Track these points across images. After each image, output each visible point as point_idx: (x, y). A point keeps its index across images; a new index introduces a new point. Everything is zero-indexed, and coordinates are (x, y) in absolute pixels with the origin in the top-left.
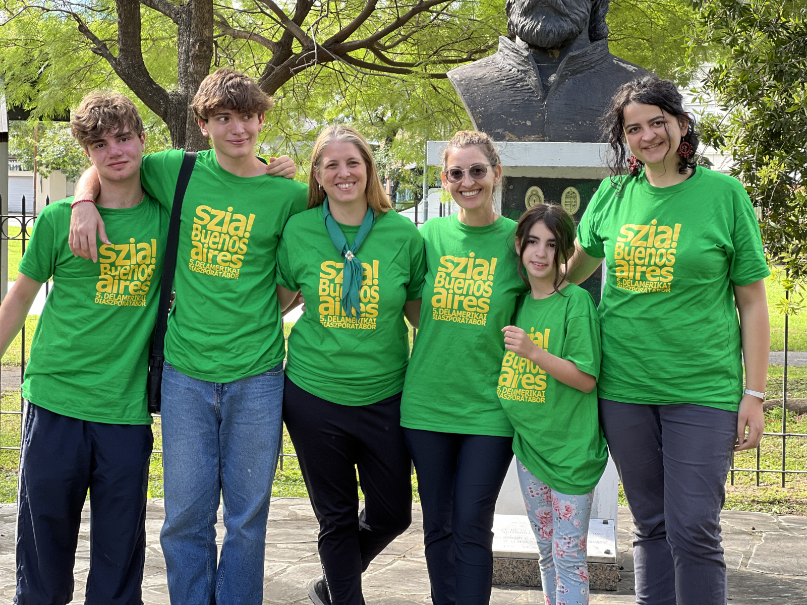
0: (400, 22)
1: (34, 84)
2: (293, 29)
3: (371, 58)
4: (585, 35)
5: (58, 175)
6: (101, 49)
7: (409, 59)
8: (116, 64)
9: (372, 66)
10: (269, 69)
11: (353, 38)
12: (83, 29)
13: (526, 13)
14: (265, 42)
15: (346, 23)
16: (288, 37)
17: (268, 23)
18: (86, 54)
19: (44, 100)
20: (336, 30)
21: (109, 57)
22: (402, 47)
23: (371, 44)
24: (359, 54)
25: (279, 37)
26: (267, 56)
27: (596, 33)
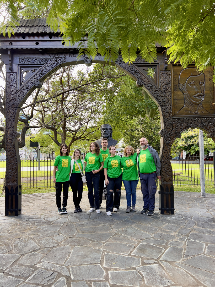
0: (87, 135)
1: (43, 143)
2: (75, 135)
3: (84, 139)
4: (110, 137)
5: (45, 153)
6: (52, 139)
7: (88, 139)
8: (54, 140)
9: (84, 140)
10: (72, 140)
11: (82, 136)
12: (50, 136)
13: (103, 134)
14: (71, 137)
15: (81, 135)
16: (74, 137)
17: (72, 135)
18: (50, 139)
19: (45, 145)
20: (80, 136)
21: (53, 140)
22: (87, 137)
23: (84, 137)
24: (83, 138)
25: (73, 136)
26: (72, 139)
27: (111, 136)
